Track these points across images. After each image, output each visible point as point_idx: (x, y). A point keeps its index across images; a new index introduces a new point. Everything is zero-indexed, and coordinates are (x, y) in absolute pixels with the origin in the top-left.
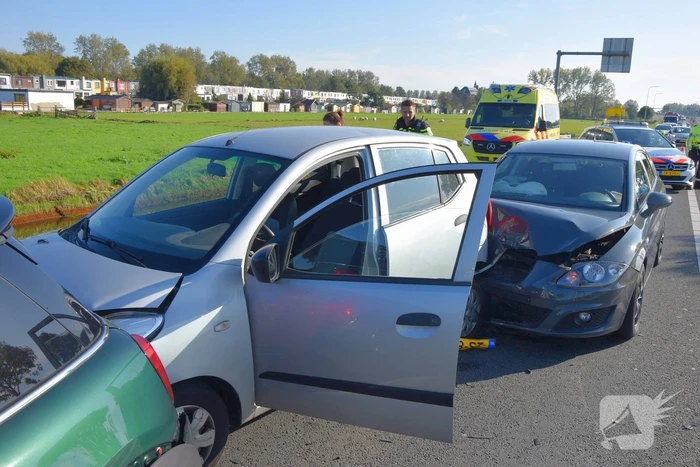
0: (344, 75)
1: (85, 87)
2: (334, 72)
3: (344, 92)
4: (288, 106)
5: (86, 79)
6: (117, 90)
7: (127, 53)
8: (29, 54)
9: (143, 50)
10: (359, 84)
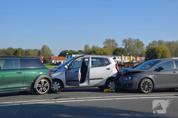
1: (123, 59)
5: (124, 56)
6: (136, 60)
7: (143, 45)
8: (105, 47)
9: (150, 43)
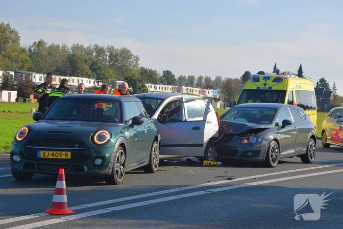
0: (88, 52)
2: (74, 48)
3: (89, 76)
4: (14, 94)
10: (111, 66)
